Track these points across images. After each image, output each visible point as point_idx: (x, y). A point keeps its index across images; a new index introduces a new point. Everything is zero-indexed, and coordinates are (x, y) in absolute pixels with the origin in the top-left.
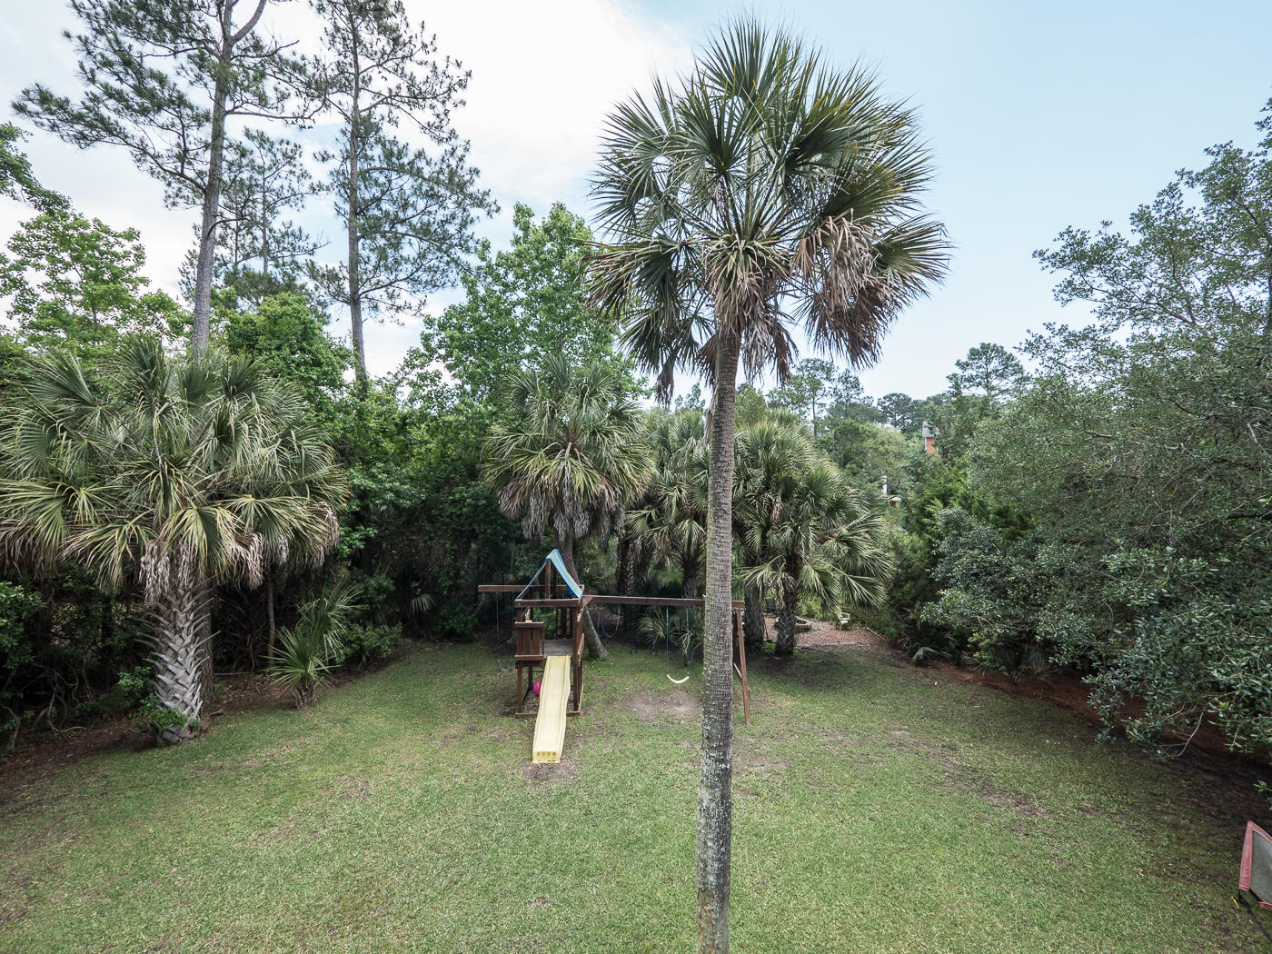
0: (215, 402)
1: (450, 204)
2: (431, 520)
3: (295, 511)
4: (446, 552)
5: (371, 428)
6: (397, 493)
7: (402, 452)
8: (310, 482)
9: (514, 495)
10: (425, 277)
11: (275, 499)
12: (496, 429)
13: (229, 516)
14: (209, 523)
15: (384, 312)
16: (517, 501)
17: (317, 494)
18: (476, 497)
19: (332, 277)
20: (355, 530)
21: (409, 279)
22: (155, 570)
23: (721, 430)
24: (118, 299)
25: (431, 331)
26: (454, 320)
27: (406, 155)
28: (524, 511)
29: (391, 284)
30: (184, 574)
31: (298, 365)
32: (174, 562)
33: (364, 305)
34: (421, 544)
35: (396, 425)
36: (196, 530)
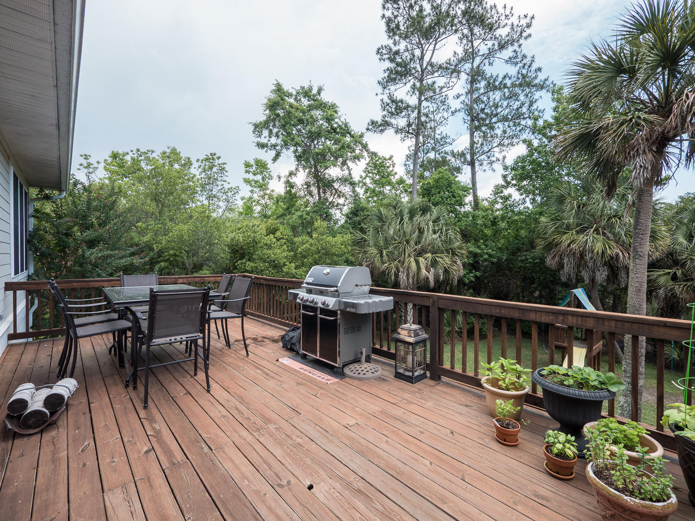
0: (418, 218)
1: (522, 98)
2: (510, 270)
3: (445, 260)
4: (517, 287)
5: (478, 224)
6: (490, 256)
7: (495, 235)
8: (451, 249)
9: (555, 256)
10: (506, 142)
11: (439, 255)
12: (543, 219)
13: (423, 260)
14: (417, 262)
15: (486, 166)
16: (557, 259)
17: (454, 254)
18: (534, 258)
19: (463, 155)
20: (471, 272)
21: (500, 145)
22: (403, 277)
23: (640, 212)
24: (390, 183)
25: (507, 173)
26: (520, 164)
27: (497, 80)
28: (561, 266)
29: (489, 151)
30: (411, 280)
31: (447, 198)
32: (408, 275)
33: (477, 164)
34: (504, 282)
35: (491, 221)
36: (413, 264)
